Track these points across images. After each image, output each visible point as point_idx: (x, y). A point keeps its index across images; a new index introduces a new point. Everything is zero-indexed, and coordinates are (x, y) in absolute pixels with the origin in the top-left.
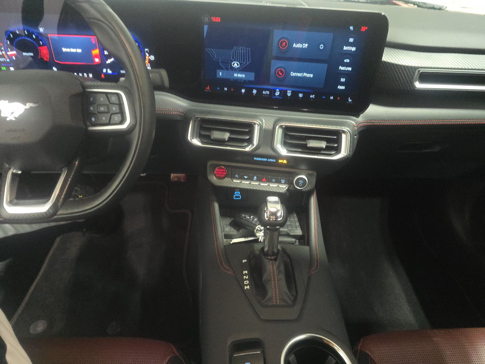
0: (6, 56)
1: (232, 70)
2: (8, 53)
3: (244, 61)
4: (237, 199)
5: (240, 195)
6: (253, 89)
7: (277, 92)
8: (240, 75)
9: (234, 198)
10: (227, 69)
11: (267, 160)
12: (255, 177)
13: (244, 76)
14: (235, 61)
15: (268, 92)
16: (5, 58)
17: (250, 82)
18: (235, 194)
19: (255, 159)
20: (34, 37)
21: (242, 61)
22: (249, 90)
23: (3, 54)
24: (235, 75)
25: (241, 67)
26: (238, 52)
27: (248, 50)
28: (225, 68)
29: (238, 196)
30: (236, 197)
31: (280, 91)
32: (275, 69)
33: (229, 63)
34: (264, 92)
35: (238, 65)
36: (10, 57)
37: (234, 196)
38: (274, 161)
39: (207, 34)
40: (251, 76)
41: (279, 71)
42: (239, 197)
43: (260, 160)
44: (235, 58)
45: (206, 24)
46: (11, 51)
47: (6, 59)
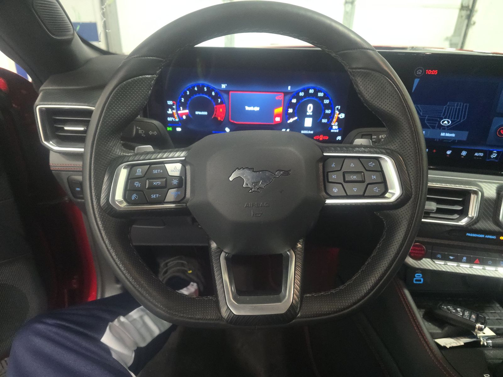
0: (176, 116)
1: (440, 129)
2: (179, 112)
3: (458, 118)
4: (418, 282)
5: (422, 278)
6: (461, 150)
7: (494, 154)
8: (448, 135)
9: (415, 282)
10: (433, 127)
11: (485, 236)
12: (465, 258)
13: (453, 135)
14: (445, 118)
15: (481, 154)
16: (174, 117)
17: (460, 142)
18: (416, 276)
19: (468, 234)
20: (213, 94)
21: (454, 118)
22: (457, 152)
23: (173, 112)
24: (443, 134)
25: (452, 125)
26: (451, 109)
27: (466, 106)
28: (430, 126)
29: (420, 279)
30: (416, 281)
31: (498, 153)
32: (495, 127)
33: (437, 120)
34: (476, 154)
35: (448, 122)
36: (180, 116)
37: (415, 279)
38: (494, 237)
39: (416, 89)
40: (464, 135)
41: (500, 130)
42: (420, 281)
43: (475, 236)
44: (447, 116)
45: (418, 78)
46: (183, 109)
47: (175, 119)
